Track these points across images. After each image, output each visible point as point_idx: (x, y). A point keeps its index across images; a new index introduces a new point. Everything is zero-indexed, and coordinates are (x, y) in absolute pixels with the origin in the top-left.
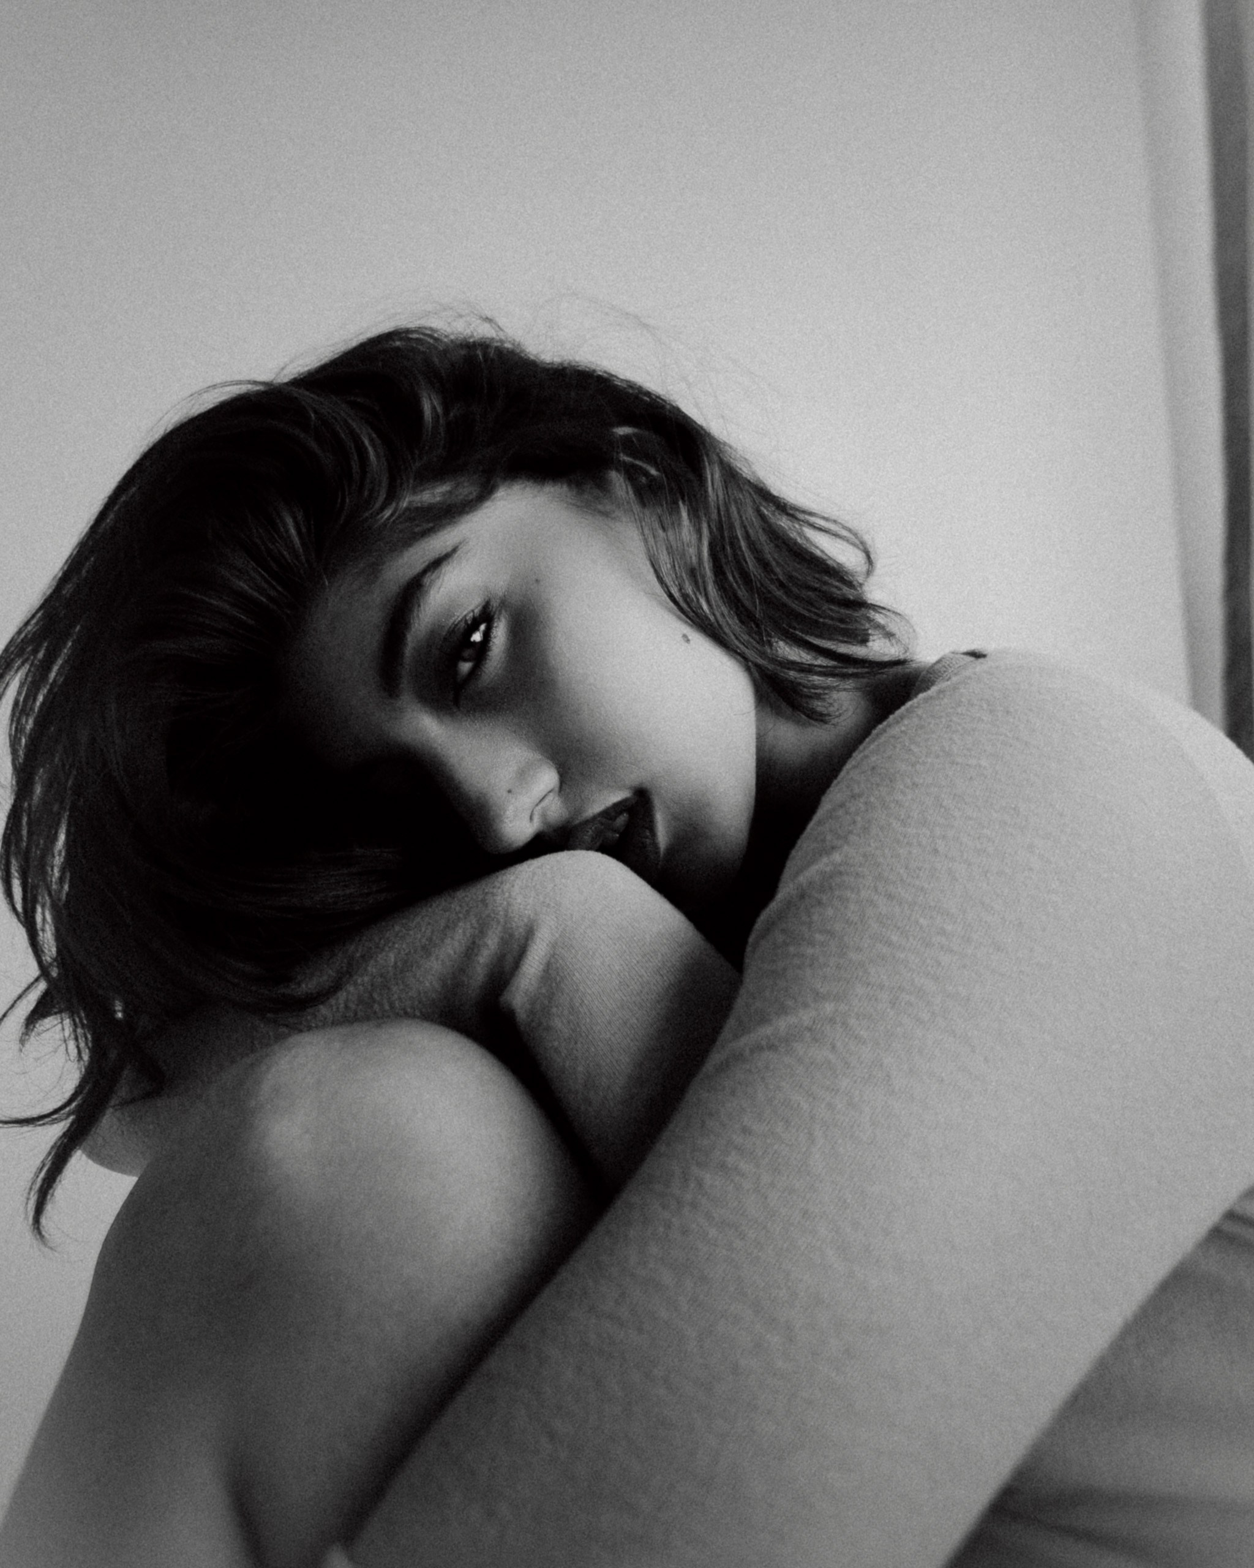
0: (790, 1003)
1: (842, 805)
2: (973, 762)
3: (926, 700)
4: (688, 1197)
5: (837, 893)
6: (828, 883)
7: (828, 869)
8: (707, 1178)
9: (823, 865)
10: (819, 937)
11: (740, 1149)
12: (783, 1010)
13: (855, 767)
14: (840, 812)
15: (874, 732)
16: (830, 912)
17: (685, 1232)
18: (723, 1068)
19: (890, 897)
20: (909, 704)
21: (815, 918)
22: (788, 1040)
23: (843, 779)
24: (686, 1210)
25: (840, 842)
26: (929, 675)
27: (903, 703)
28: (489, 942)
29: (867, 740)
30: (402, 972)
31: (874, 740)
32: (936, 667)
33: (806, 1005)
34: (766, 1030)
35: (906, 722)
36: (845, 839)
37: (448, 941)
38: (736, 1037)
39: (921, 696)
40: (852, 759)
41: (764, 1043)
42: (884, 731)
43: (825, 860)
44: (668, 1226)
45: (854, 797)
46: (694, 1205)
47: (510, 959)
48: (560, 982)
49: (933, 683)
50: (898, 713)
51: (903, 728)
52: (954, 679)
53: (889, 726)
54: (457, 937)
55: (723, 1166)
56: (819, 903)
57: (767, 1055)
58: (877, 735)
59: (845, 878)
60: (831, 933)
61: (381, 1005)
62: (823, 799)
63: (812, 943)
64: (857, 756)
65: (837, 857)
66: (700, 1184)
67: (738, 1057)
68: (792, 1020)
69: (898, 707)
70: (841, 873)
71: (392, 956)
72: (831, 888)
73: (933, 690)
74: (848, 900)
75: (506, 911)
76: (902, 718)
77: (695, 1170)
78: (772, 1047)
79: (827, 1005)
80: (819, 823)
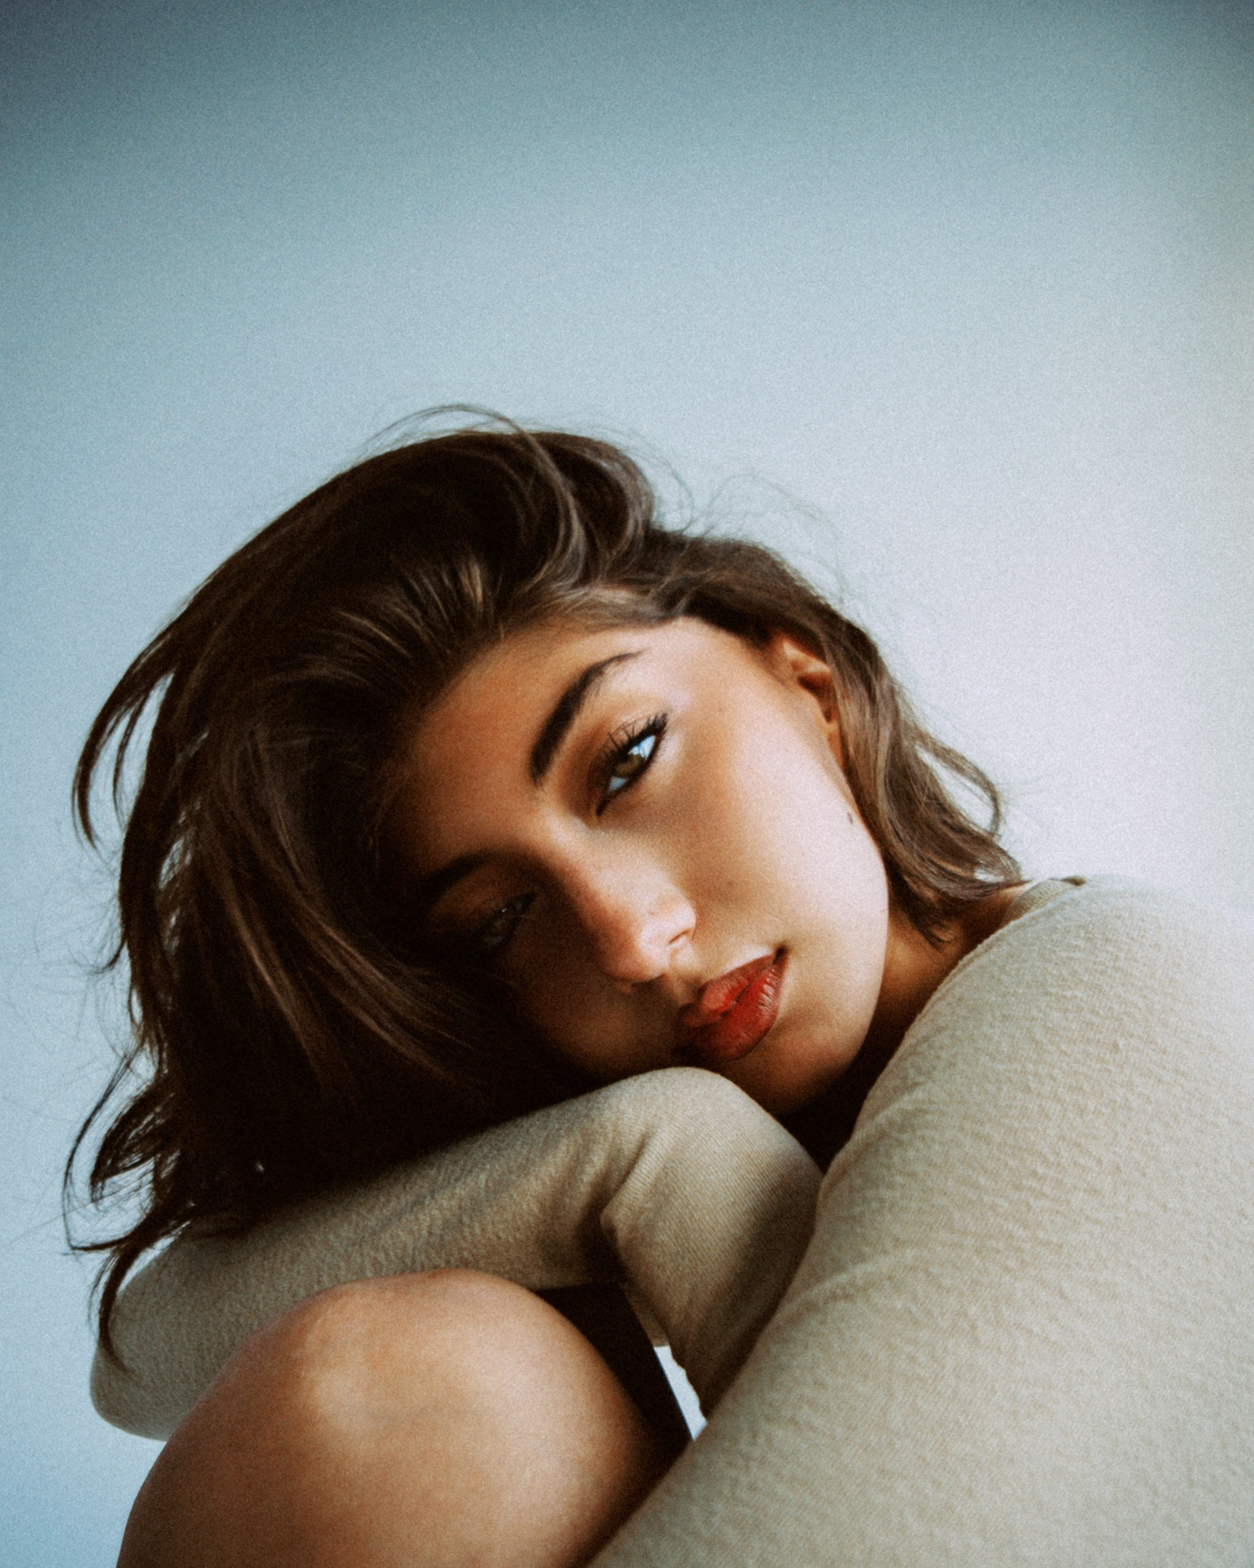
0: (867, 1250)
1: (926, 1039)
2: (1068, 994)
3: (1018, 927)
4: (757, 1453)
5: (919, 1133)
6: (908, 1123)
7: (910, 1108)
8: (779, 1433)
9: (905, 1103)
10: (899, 1179)
11: (811, 1403)
12: (861, 1258)
13: (940, 999)
14: (925, 1046)
15: (961, 963)
16: (911, 1154)
17: (752, 1488)
18: (795, 1320)
19: (977, 1136)
20: (1000, 932)
21: (896, 1159)
22: (865, 1289)
23: (928, 1011)
24: (754, 1465)
25: (921, 1079)
26: (1022, 902)
27: (992, 932)
28: (595, 1159)
29: (954, 971)
30: (495, 1192)
31: (960, 971)
32: (1031, 893)
33: (885, 1252)
34: (842, 1278)
35: (995, 950)
36: (929, 1075)
37: (550, 1158)
38: (808, 1286)
39: (1012, 923)
40: (937, 992)
41: (839, 1292)
42: (972, 960)
43: (906, 1098)
44: (735, 1483)
45: (940, 1030)
46: (762, 1462)
47: (616, 1176)
48: (669, 1195)
49: (1027, 910)
50: (986, 942)
51: (992, 957)
52: (1050, 905)
53: (977, 956)
54: (560, 1155)
55: (793, 1421)
56: (901, 1143)
57: (842, 1305)
58: (964, 966)
59: (929, 1117)
60: (913, 1175)
61: (471, 1227)
62: (907, 1034)
63: (891, 1186)
64: (942, 989)
65: (919, 1094)
66: (769, 1440)
67: (811, 1307)
68: (869, 1267)
69: (987, 936)
70: (925, 1112)
71: (483, 1177)
72: (912, 1126)
73: (1025, 917)
74: (933, 1140)
75: (616, 1126)
76: (990, 947)
77: (765, 1426)
78: (847, 1297)
79: (908, 1251)
80: (901, 1059)
